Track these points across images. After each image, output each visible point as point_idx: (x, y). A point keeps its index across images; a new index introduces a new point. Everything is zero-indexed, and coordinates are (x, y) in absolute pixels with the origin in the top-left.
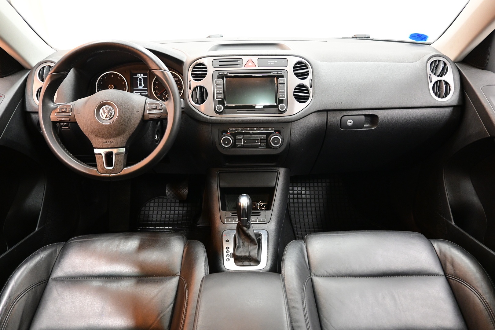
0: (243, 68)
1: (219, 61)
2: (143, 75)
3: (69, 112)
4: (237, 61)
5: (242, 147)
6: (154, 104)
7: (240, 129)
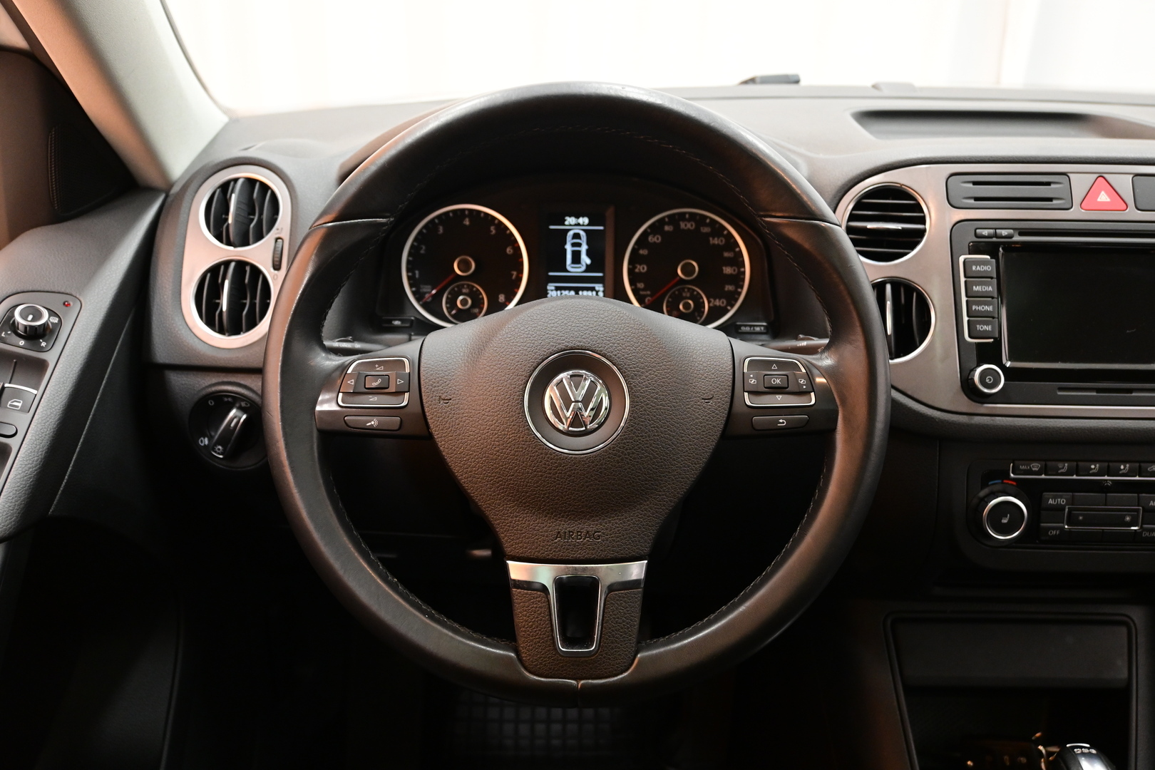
0: (1075, 213)
1: (975, 183)
2: (586, 220)
3: (399, 393)
4: (1048, 184)
5: (1065, 539)
6: (774, 367)
7: (1060, 465)
